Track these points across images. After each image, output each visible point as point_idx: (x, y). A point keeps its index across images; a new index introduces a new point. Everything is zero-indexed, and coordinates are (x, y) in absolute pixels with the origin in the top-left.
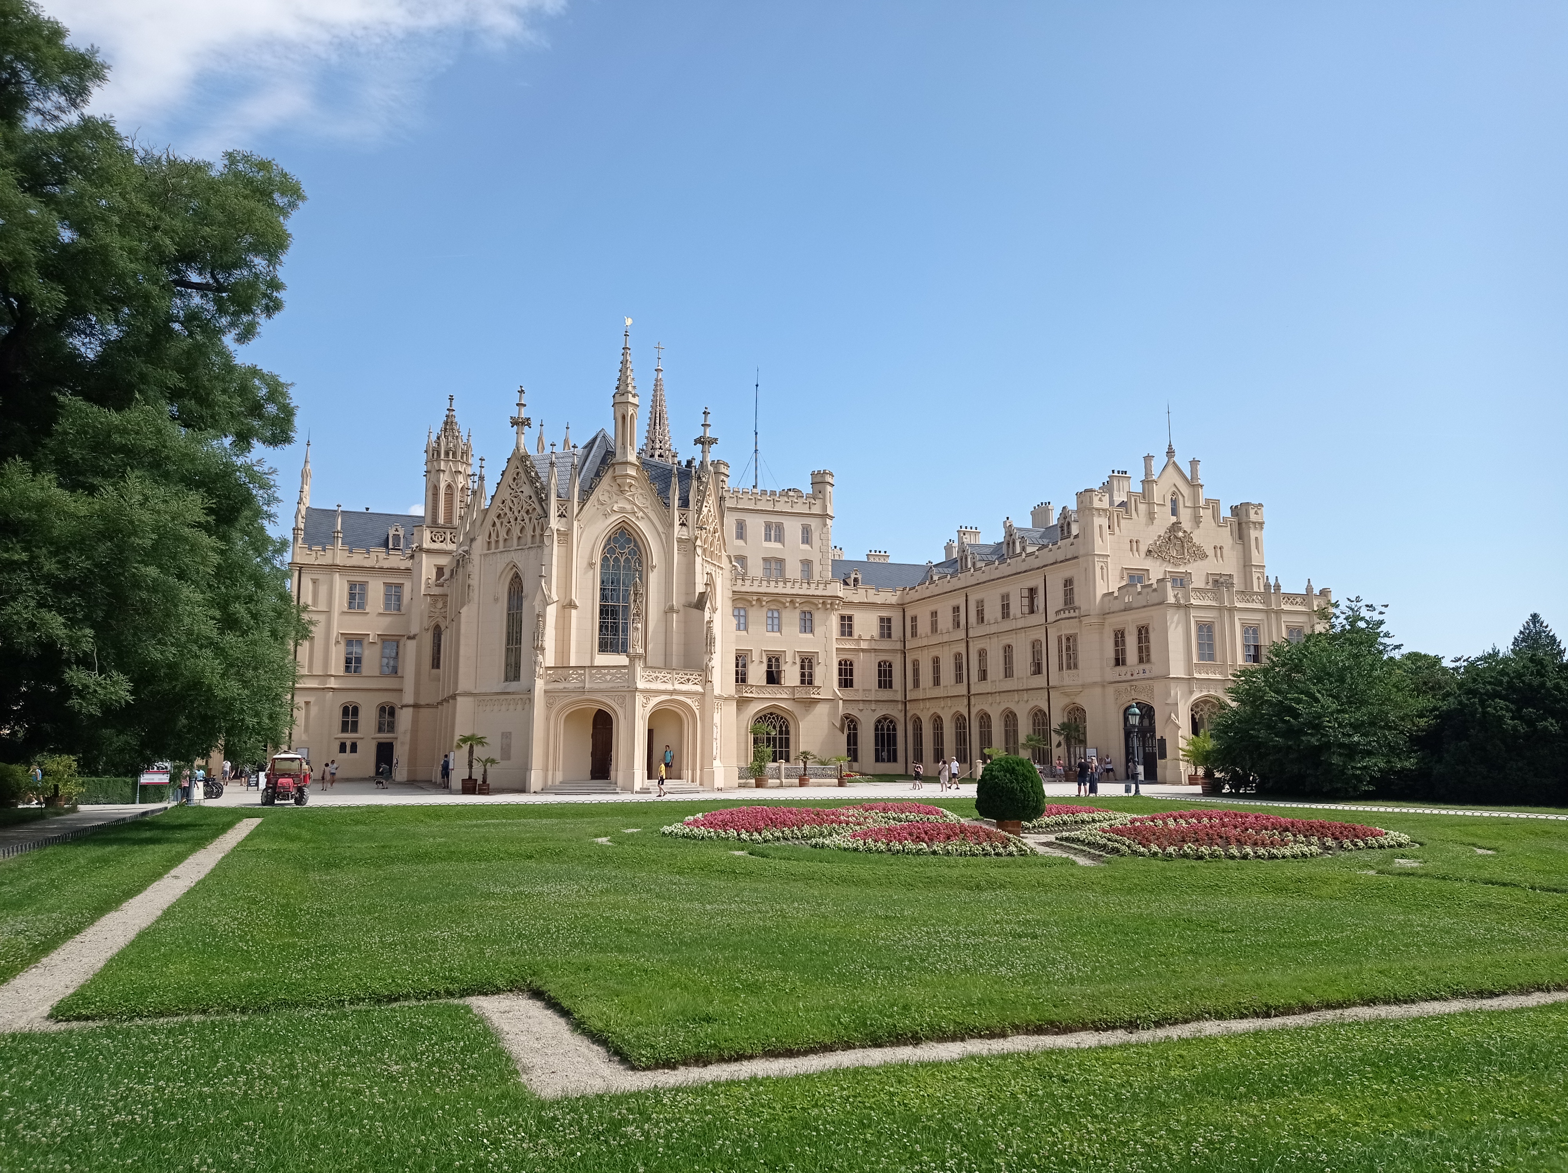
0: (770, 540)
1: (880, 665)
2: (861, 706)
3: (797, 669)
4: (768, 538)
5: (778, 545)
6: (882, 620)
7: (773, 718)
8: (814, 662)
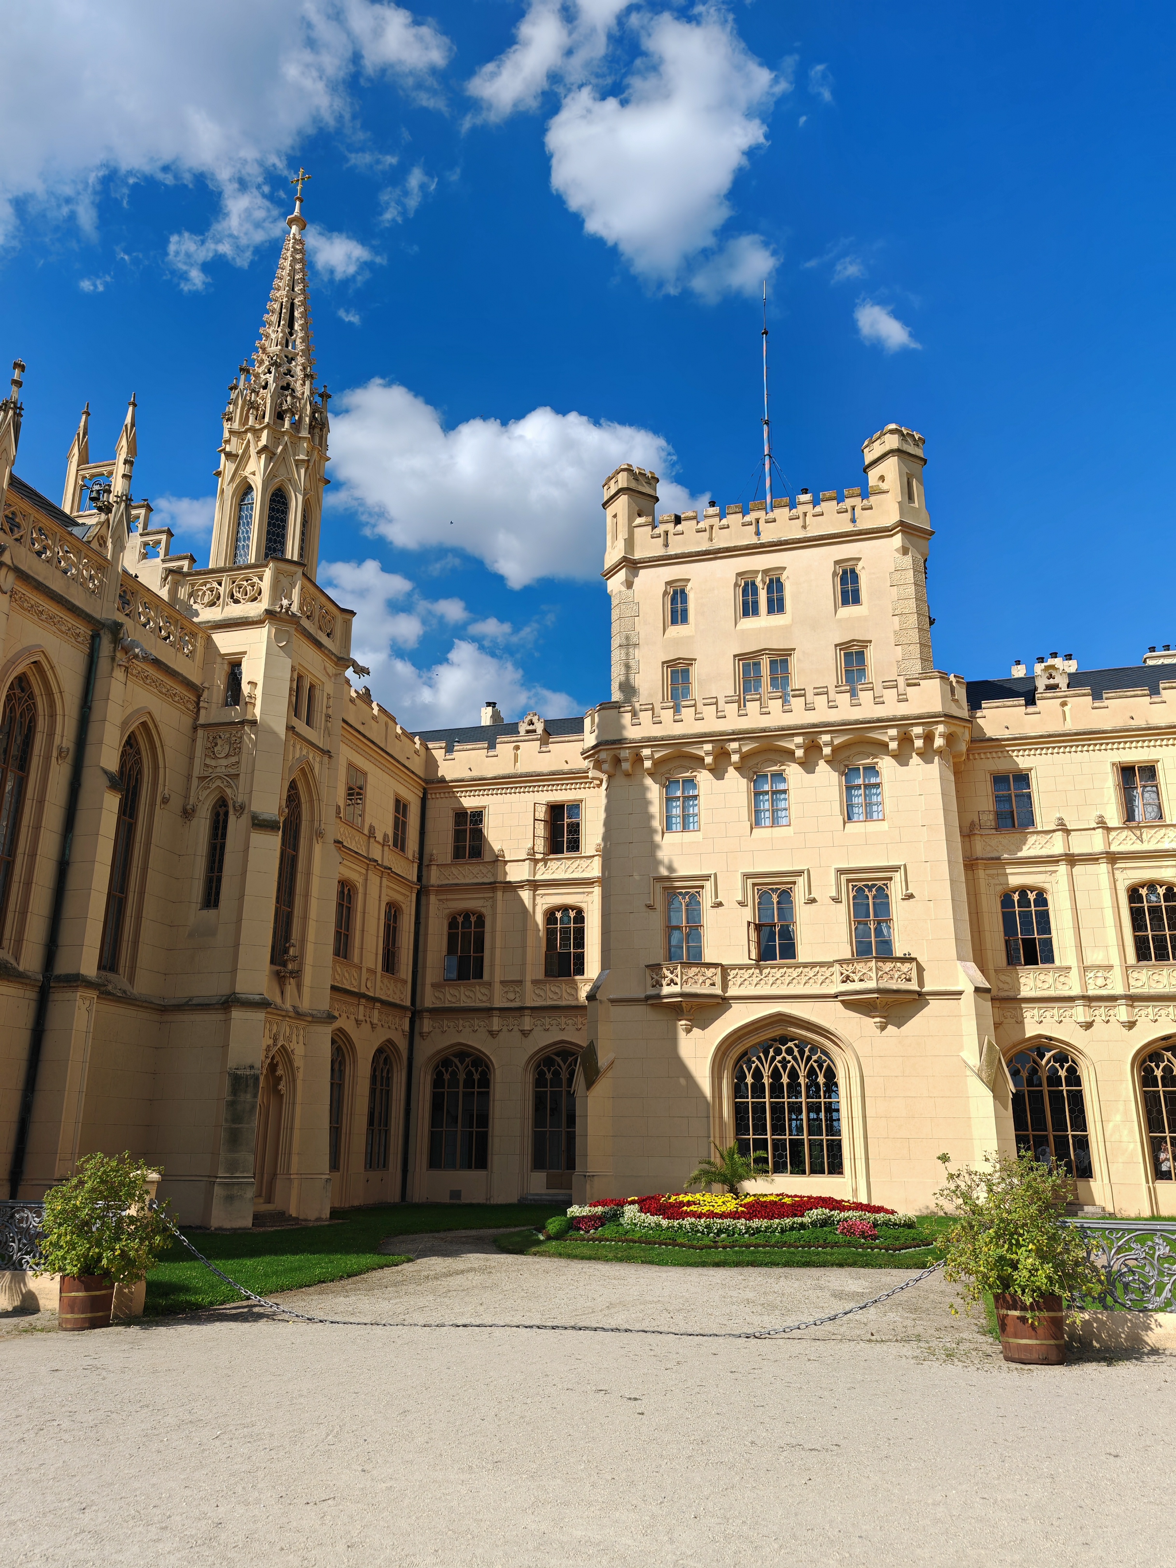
0: (756, 612)
1: (1134, 894)
2: (1080, 1013)
3: (841, 915)
4: (749, 609)
5: (777, 620)
6: (1127, 772)
7: (790, 1051)
8: (896, 891)
